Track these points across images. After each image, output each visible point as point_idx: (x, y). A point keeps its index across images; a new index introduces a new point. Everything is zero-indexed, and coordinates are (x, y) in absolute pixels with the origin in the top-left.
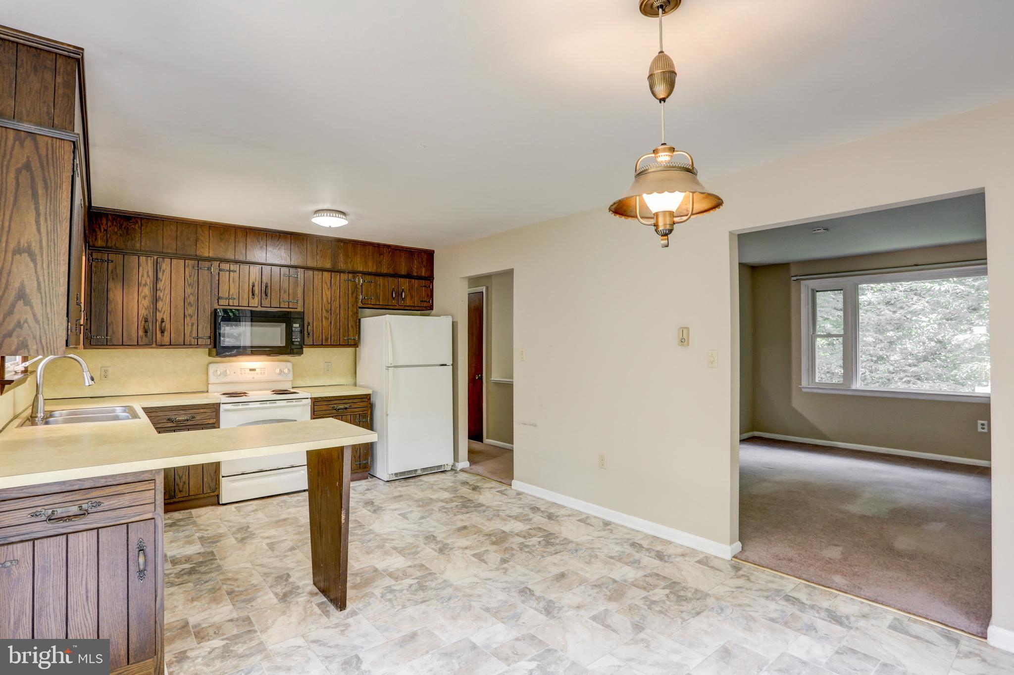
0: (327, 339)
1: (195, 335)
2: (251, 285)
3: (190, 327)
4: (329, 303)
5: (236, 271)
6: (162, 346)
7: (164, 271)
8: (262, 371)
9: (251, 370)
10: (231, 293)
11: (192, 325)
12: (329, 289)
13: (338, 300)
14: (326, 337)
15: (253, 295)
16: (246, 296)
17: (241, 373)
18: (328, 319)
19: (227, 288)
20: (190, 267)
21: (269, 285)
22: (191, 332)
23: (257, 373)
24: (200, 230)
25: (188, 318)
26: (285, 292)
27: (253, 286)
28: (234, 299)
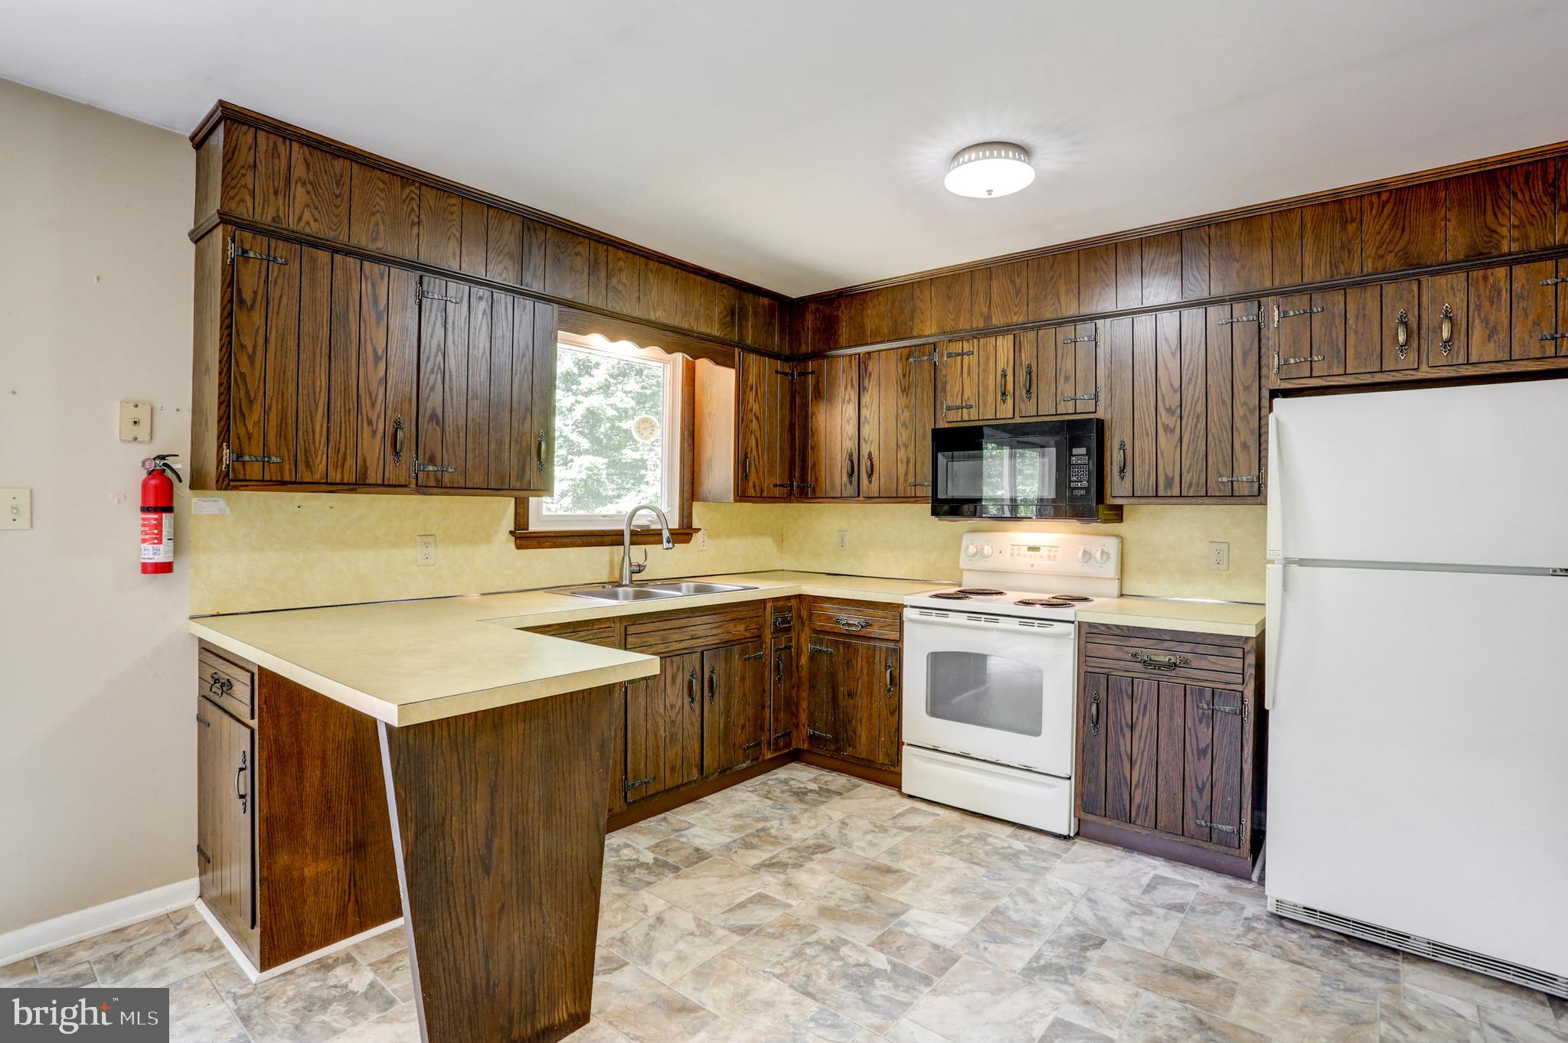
0: (1169, 483)
1: (911, 479)
2: (999, 372)
3: (904, 465)
4: (1175, 391)
5: (972, 353)
6: (869, 499)
7: (870, 374)
8: (1052, 554)
9: (1031, 549)
10: (966, 396)
11: (908, 462)
12: (1174, 354)
13: (1201, 381)
14: (1166, 476)
15: (1004, 394)
16: (990, 399)
17: (1012, 554)
18: (1173, 431)
19: (957, 388)
20: (904, 360)
21: (1034, 369)
22: (906, 474)
23: (1041, 557)
24: (917, 293)
25: (903, 450)
26: (1067, 379)
27: (1004, 375)
28: (971, 407)
